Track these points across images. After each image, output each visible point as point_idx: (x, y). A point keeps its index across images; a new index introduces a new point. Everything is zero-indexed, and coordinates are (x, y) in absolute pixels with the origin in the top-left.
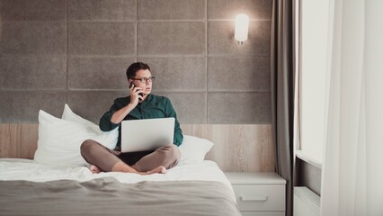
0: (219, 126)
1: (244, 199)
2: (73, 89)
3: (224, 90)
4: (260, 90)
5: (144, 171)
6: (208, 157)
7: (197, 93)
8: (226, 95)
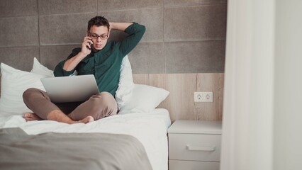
0: (175, 74)
1: (190, 149)
2: (43, 44)
3: (180, 40)
4: (218, 39)
5: (77, 120)
6: (162, 105)
7: (154, 43)
8: (183, 44)
